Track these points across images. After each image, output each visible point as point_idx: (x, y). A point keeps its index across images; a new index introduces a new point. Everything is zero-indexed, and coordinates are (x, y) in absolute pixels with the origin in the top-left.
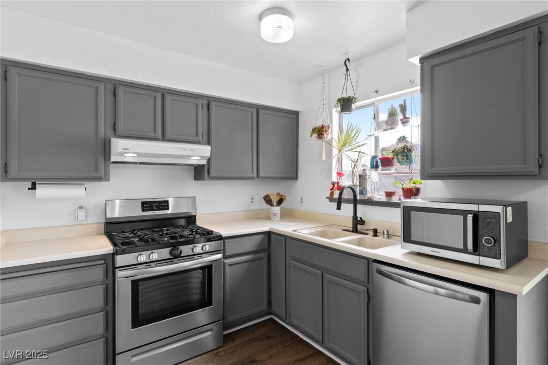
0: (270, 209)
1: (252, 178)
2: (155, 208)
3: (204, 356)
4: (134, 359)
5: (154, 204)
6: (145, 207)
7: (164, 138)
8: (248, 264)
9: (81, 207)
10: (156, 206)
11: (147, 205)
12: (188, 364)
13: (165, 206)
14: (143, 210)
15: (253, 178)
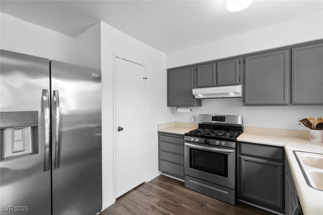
0: (309, 131)
1: (285, 105)
2: (218, 120)
3: (221, 202)
4: (191, 181)
5: (218, 118)
6: (214, 119)
7: (217, 85)
8: (262, 165)
9: (193, 117)
10: (219, 119)
11: (215, 118)
12: (212, 199)
13: (223, 119)
14: (212, 120)
15: (287, 105)
